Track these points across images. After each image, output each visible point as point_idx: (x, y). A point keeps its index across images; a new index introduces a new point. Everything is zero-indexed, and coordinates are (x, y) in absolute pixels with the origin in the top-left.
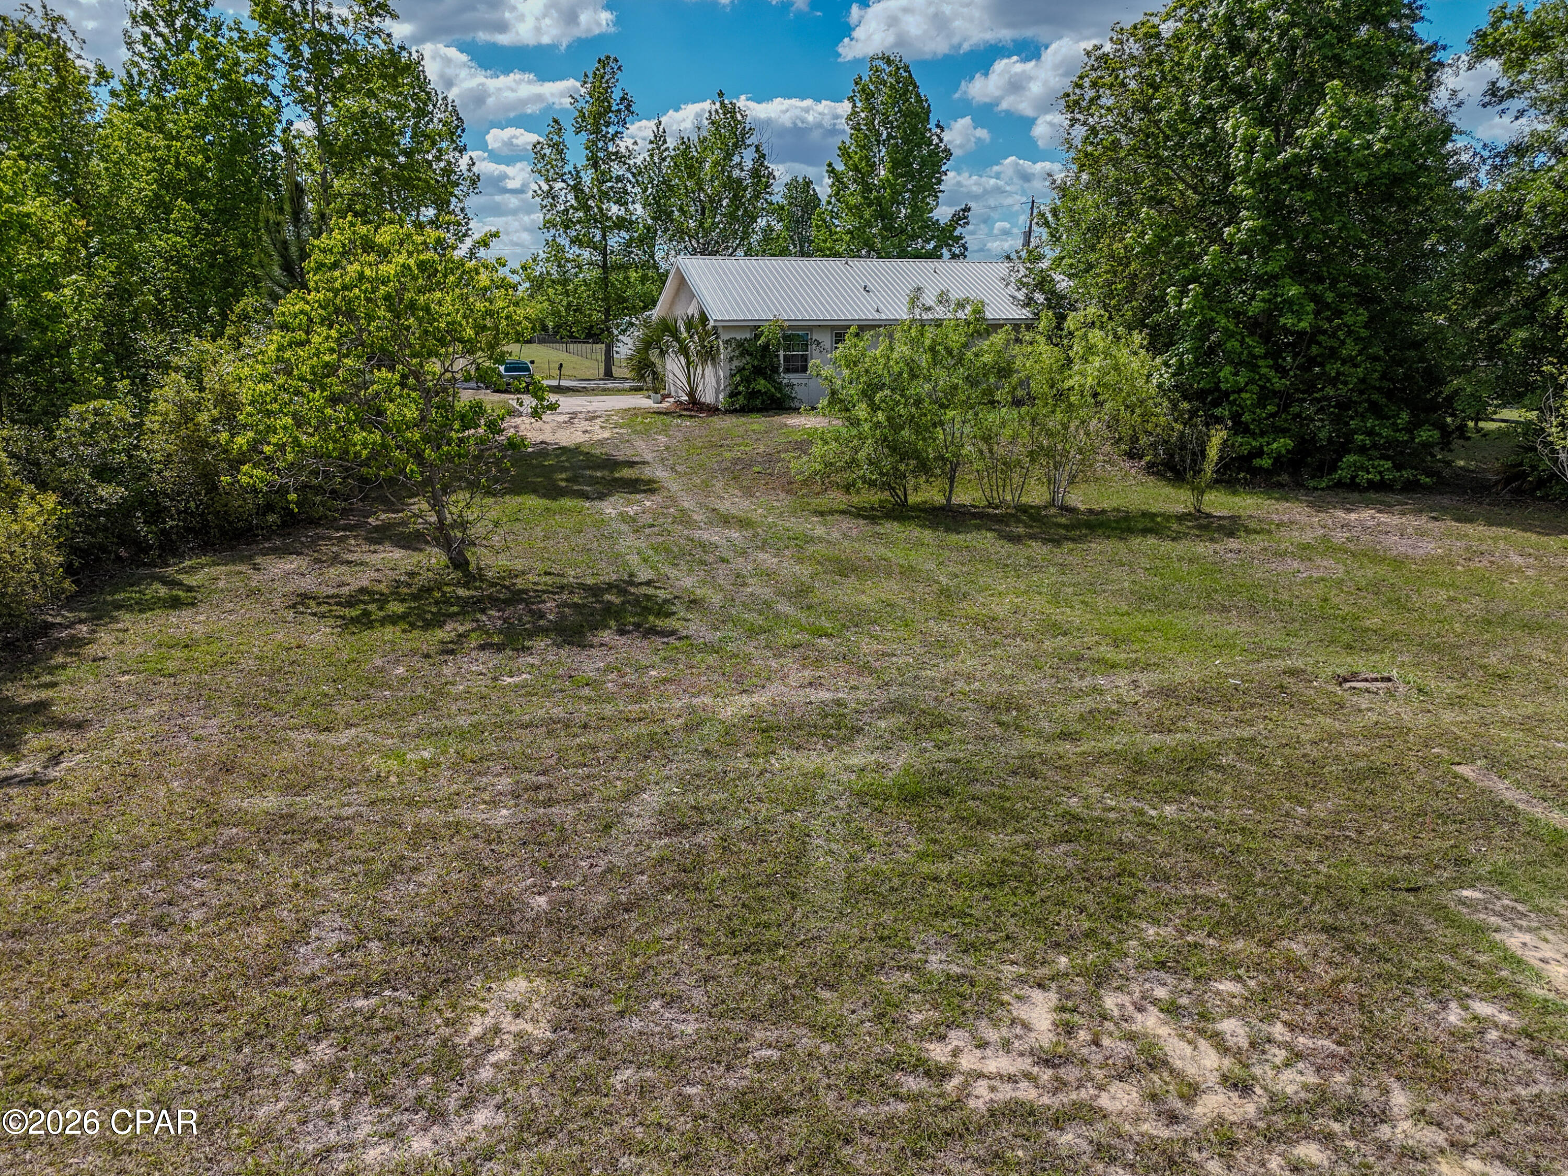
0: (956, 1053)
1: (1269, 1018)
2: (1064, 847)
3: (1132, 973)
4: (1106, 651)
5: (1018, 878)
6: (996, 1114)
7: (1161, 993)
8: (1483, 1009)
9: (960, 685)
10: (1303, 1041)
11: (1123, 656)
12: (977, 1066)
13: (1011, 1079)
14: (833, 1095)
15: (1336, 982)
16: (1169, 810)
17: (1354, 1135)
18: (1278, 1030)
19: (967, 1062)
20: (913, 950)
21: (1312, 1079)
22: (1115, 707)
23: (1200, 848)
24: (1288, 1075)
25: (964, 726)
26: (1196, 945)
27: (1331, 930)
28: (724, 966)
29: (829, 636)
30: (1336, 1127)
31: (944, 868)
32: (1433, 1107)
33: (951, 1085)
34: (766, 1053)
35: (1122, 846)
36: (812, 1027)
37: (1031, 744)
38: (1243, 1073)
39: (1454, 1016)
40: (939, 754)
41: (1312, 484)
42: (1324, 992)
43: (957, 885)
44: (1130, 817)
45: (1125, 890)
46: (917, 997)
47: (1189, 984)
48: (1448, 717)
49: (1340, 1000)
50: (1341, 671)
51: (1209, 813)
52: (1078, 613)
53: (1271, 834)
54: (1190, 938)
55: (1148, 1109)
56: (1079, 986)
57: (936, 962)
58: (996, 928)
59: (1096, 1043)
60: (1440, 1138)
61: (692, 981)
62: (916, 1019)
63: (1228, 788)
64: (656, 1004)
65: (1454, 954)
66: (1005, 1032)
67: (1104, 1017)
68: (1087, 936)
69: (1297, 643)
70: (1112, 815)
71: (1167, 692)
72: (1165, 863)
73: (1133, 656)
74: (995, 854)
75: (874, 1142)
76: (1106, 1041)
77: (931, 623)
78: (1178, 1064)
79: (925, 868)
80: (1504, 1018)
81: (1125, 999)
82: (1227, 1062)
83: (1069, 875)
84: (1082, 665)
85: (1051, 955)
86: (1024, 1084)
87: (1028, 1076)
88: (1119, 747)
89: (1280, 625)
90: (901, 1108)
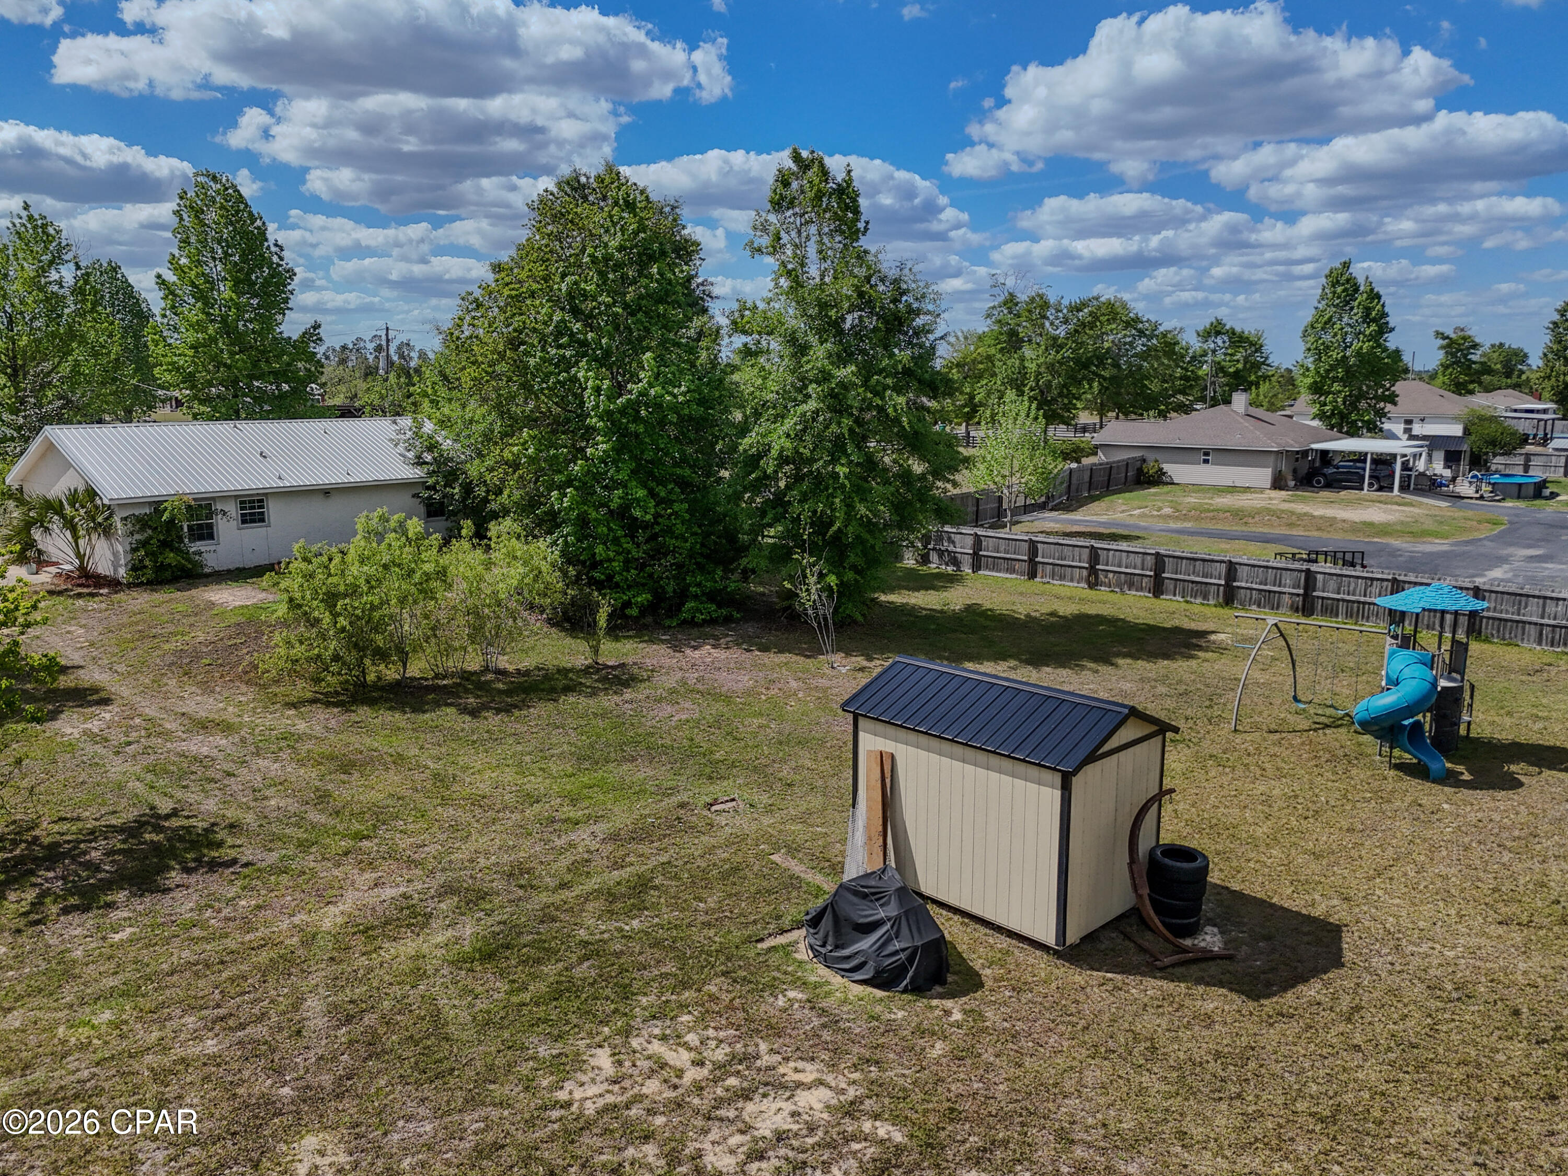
0: (571, 1093)
1: (706, 1028)
2: (586, 964)
3: (641, 1026)
4: (569, 812)
5: (568, 990)
6: (600, 1112)
7: (657, 1031)
8: (791, 994)
9: (482, 862)
10: (722, 1034)
11: (580, 813)
12: (584, 1095)
13: (601, 1095)
14: (520, 1132)
15: (731, 1001)
16: (635, 923)
17: (748, 1068)
18: (711, 1032)
19: (578, 1095)
20: (528, 1049)
21: (728, 1050)
22: (586, 856)
23: (656, 944)
24: (719, 1051)
25: (498, 895)
26: (667, 1001)
27: (725, 974)
28: (427, 1091)
29: (367, 837)
30: (740, 1067)
31: (526, 997)
32: (775, 1046)
33: (574, 1108)
34: (476, 1125)
35: (618, 955)
36: (495, 1105)
37: (544, 898)
38: (700, 1057)
39: (781, 1002)
40: (490, 920)
41: (667, 622)
42: (727, 1007)
43: (537, 1004)
44: (616, 934)
45: (627, 981)
46: (541, 1072)
47: (668, 1023)
48: (767, 821)
49: (734, 1009)
50: (709, 800)
51: (656, 920)
52: (540, 779)
53: (689, 925)
54: (664, 998)
55: (665, 1086)
56: (618, 1040)
57: (544, 1051)
58: (567, 1022)
59: (634, 1065)
60: (779, 1058)
61: (414, 1104)
62: (545, 1083)
63: (662, 900)
64: (401, 1123)
65: (778, 970)
66: (591, 1075)
67: (634, 1052)
68: (614, 1013)
69: (682, 781)
70: (606, 936)
71: (614, 837)
72: (641, 959)
73: (586, 811)
74: (551, 980)
75: (550, 1145)
76: (638, 1063)
77: (439, 809)
78: (671, 1063)
79: (515, 999)
80: (800, 996)
81: (641, 1040)
82: (693, 1054)
83: (595, 981)
84: (557, 826)
85: (600, 1029)
86: (607, 1096)
87: (608, 1091)
88: (596, 887)
89: (669, 766)
90: (556, 1126)
